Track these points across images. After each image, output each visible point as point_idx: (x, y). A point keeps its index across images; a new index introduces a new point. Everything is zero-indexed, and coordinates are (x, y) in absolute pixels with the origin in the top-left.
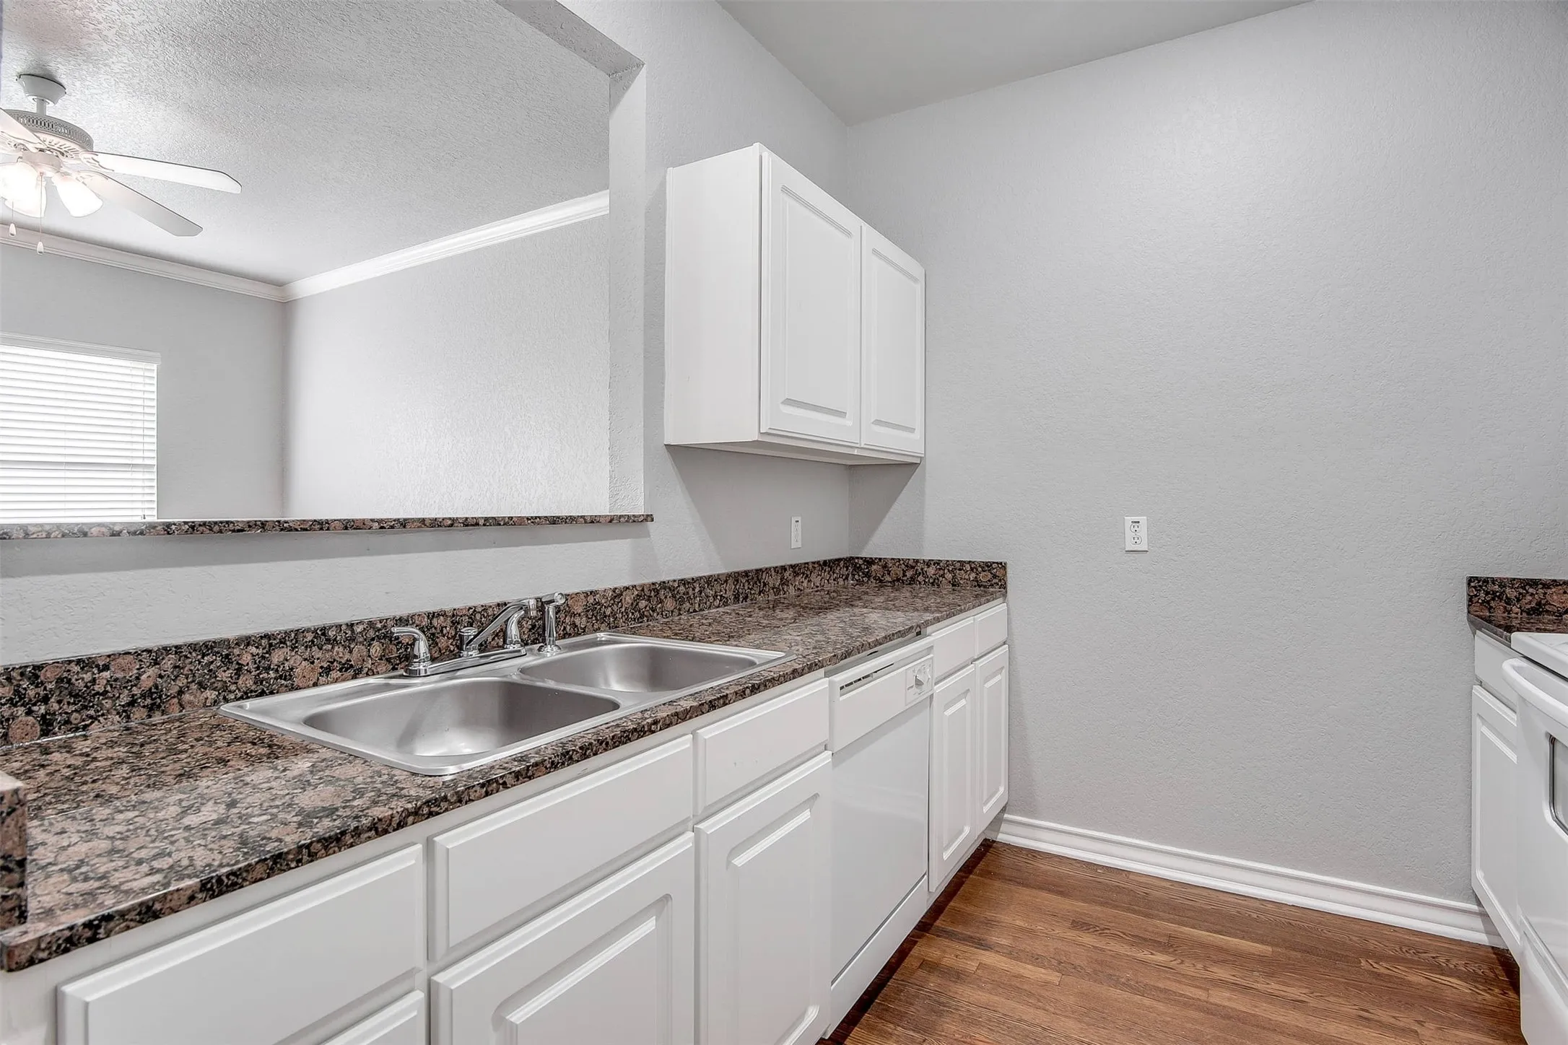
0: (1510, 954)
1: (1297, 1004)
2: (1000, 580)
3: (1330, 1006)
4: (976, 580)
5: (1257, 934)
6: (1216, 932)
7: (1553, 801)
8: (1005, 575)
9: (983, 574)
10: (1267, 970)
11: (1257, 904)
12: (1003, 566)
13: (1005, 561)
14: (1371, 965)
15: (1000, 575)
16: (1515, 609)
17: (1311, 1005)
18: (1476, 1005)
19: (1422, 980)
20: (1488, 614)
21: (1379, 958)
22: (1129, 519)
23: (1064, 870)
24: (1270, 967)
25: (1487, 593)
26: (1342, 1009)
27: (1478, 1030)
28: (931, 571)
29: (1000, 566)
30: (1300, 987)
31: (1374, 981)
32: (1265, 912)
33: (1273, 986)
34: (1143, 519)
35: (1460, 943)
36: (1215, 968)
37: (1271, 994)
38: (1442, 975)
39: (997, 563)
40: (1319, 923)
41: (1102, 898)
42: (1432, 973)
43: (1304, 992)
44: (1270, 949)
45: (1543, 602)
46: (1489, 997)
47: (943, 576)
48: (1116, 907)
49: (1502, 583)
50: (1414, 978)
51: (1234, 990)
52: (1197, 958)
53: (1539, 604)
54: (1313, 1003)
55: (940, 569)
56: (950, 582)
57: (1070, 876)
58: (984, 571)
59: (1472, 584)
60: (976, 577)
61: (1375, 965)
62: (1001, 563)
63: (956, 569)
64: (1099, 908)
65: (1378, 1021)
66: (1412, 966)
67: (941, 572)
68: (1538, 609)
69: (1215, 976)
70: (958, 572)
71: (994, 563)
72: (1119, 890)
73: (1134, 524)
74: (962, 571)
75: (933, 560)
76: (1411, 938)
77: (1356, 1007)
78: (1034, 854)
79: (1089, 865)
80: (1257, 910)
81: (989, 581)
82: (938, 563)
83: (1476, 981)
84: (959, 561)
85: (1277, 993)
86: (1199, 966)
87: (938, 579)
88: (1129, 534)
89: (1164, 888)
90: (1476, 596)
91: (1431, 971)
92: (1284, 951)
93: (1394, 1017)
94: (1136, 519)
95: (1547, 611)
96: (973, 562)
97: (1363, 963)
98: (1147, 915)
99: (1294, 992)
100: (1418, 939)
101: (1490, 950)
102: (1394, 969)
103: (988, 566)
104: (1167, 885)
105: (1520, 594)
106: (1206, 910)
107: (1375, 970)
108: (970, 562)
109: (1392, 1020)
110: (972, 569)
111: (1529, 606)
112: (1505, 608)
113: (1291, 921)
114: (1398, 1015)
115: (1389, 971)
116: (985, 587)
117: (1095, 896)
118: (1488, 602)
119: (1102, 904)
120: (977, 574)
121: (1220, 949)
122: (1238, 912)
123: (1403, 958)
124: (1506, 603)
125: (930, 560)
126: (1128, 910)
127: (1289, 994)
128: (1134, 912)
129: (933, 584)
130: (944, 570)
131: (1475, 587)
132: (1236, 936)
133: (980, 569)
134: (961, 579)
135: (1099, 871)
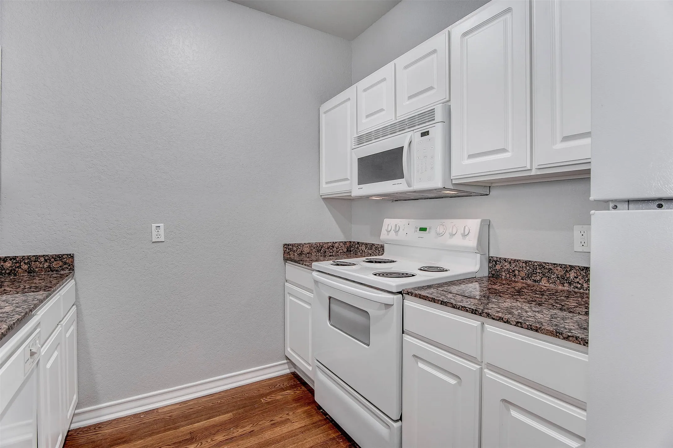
0: (296, 373)
1: (251, 433)
2: (70, 265)
3: (261, 426)
4: (49, 267)
5: (224, 410)
6: (208, 419)
7: (330, 319)
8: (73, 262)
9: (55, 263)
10: (235, 424)
11: (217, 396)
12: (71, 256)
13: (73, 253)
14: (265, 400)
15: (70, 262)
16: (296, 254)
17: (256, 430)
18: (297, 397)
19: (281, 397)
20: (289, 257)
21: (265, 395)
22: (154, 225)
23: (122, 426)
24: (235, 422)
25: (289, 249)
26: (265, 425)
27: (302, 406)
28: (8, 264)
29: (69, 256)
30: (249, 425)
31: (269, 406)
32: (222, 398)
33: (240, 431)
34: (161, 225)
35: (283, 376)
36: (216, 437)
37: (241, 435)
38: (284, 391)
39: (67, 255)
40: (242, 392)
41: (149, 431)
42: (282, 392)
43: (251, 426)
44: (231, 414)
45: (302, 251)
46: (298, 392)
47: (19, 267)
48: (159, 433)
49: (293, 245)
50: (279, 397)
51: (228, 443)
52: (206, 437)
53: (301, 251)
54: (256, 429)
55: (16, 263)
56: (26, 271)
57: (126, 428)
58: (56, 261)
59: (285, 246)
60: (49, 266)
61: (266, 399)
62: (70, 255)
63: (31, 261)
64: (150, 439)
65: (277, 422)
66: (276, 393)
67: (18, 265)
68: (301, 253)
69: (218, 441)
70: (33, 263)
71: (64, 255)
72: (156, 422)
73: (157, 228)
74: (37, 263)
75: (9, 257)
76: (271, 382)
77: (269, 421)
78: (98, 426)
79: (135, 416)
80: (219, 398)
81: (60, 267)
82: (14, 258)
83: (293, 388)
84: (34, 256)
85: (242, 433)
86: (209, 440)
87: (14, 270)
88: (154, 233)
89: (177, 408)
90: (286, 250)
91: (281, 392)
92: (236, 412)
93: (281, 417)
94: (158, 225)
95: (303, 254)
96: (47, 256)
97: (262, 400)
98: (175, 428)
99: (248, 429)
100: (272, 381)
101: (291, 374)
102: (272, 397)
103: (59, 257)
104: (178, 406)
105: (297, 248)
106: (199, 410)
107: (267, 401)
108: (44, 255)
109: (281, 419)
110: (46, 261)
111: (299, 253)
112: (293, 254)
113: (233, 396)
114: (281, 416)
115: (271, 399)
116: (57, 271)
117: (145, 432)
118: (289, 252)
119: (150, 435)
120: (51, 263)
121: (214, 426)
122: (213, 403)
123: (272, 391)
124: (293, 252)
125: (6, 257)
126: (165, 431)
127: (247, 431)
128: (169, 429)
129: (9, 274)
130: (20, 263)
131: (286, 247)
132: (217, 416)
133: (53, 260)
134: (36, 267)
135: (141, 417)
